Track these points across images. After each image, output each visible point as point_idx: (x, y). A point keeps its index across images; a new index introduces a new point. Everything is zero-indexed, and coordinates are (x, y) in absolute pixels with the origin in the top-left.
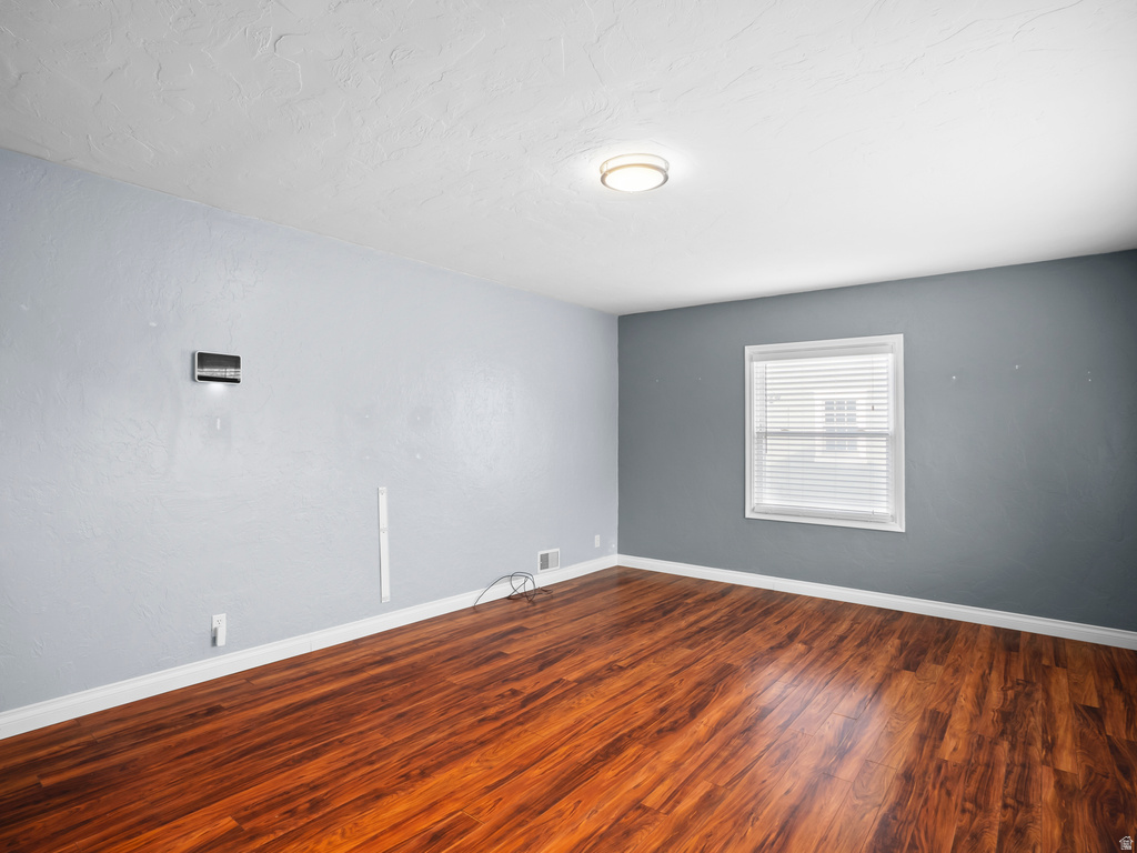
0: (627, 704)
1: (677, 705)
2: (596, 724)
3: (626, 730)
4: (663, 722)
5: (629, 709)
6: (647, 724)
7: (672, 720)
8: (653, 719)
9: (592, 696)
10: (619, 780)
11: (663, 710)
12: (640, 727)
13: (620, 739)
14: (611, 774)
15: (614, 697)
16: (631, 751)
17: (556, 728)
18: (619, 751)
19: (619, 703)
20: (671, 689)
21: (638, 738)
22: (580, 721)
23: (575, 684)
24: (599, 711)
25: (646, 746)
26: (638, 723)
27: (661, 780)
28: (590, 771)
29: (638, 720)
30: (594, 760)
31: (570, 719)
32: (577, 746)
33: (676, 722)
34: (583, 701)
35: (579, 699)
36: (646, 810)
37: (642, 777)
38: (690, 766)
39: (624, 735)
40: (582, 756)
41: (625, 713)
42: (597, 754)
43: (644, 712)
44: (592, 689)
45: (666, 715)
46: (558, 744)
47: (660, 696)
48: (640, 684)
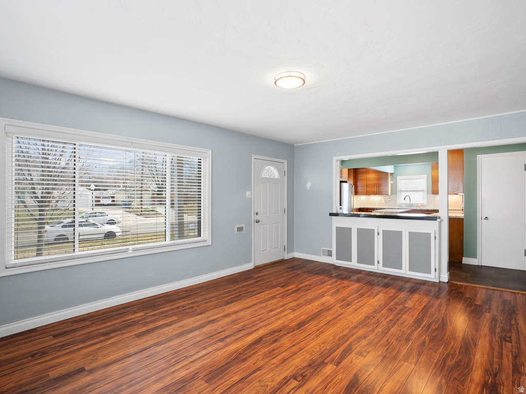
0: (294, 345)
1: (267, 344)
2: (309, 334)
3: (295, 332)
4: (278, 335)
5: (292, 342)
6: (285, 334)
7: (273, 336)
8: (282, 337)
9: (313, 351)
10: (299, 316)
11: (275, 341)
12: (288, 333)
13: (299, 328)
14: (302, 317)
15: (301, 350)
16: (294, 324)
17: (327, 333)
18: (299, 324)
19: (298, 346)
20: (265, 355)
21: (290, 328)
22: (317, 336)
23: (326, 361)
24: (308, 342)
25: (287, 326)
26: (289, 335)
27: (285, 316)
28: (309, 319)
29: (289, 337)
30: (309, 321)
31: (322, 337)
32: (316, 326)
33: (271, 335)
34: (318, 348)
35: (321, 349)
36: (292, 309)
37: (291, 316)
38: (273, 319)
39: (296, 330)
40: (314, 323)
41: (295, 340)
42: (307, 323)
43: (286, 341)
44: (315, 357)
45: (274, 339)
46: (325, 327)
47: (273, 350)
48: (284, 360)
